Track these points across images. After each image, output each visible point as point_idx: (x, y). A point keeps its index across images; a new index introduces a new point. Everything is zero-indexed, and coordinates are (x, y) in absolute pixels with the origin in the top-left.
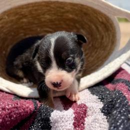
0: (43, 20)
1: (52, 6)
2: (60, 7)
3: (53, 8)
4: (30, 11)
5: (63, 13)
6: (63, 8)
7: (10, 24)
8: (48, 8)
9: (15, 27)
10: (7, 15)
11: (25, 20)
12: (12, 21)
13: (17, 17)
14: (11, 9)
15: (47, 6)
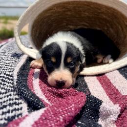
0: (83, 15)
1: (92, 6)
2: (97, 9)
3: (92, 8)
4: (75, 7)
5: (99, 13)
6: (100, 10)
7: (57, 14)
8: (89, 7)
9: (60, 17)
10: (57, 8)
11: (69, 13)
12: (59, 12)
13: (64, 9)
14: (60, 3)
15: (88, 6)
